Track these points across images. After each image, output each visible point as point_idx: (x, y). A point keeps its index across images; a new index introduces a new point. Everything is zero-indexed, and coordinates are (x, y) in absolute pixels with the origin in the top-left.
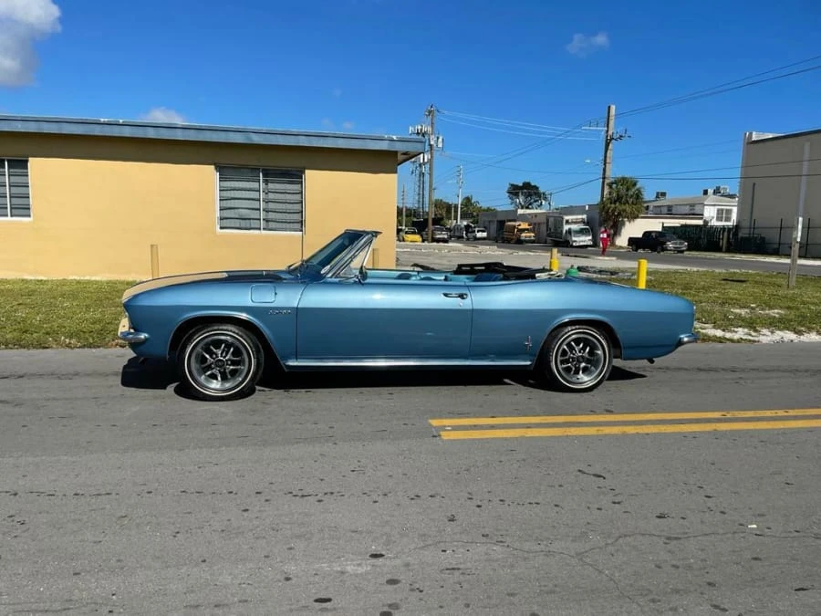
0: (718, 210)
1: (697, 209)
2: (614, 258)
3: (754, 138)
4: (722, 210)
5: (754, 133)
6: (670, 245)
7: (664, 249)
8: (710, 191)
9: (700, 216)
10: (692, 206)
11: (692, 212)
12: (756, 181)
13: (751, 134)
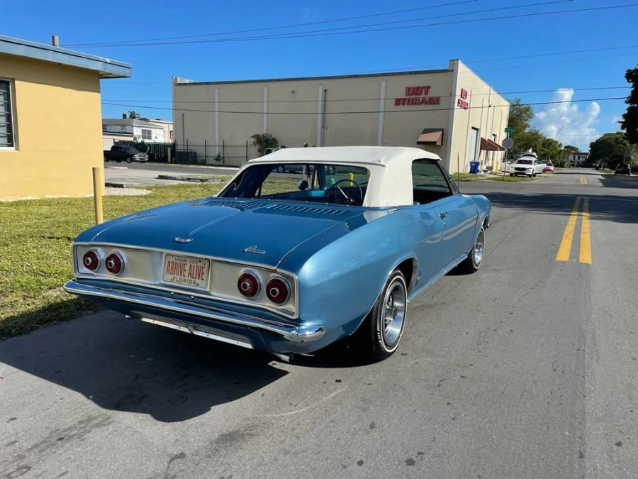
0: (143, 131)
1: (128, 129)
2: (126, 168)
3: (179, 82)
4: (145, 130)
5: (179, 78)
6: (137, 157)
7: (133, 160)
8: (128, 116)
9: (131, 134)
10: (123, 126)
11: (123, 131)
12: (183, 112)
13: (176, 78)
